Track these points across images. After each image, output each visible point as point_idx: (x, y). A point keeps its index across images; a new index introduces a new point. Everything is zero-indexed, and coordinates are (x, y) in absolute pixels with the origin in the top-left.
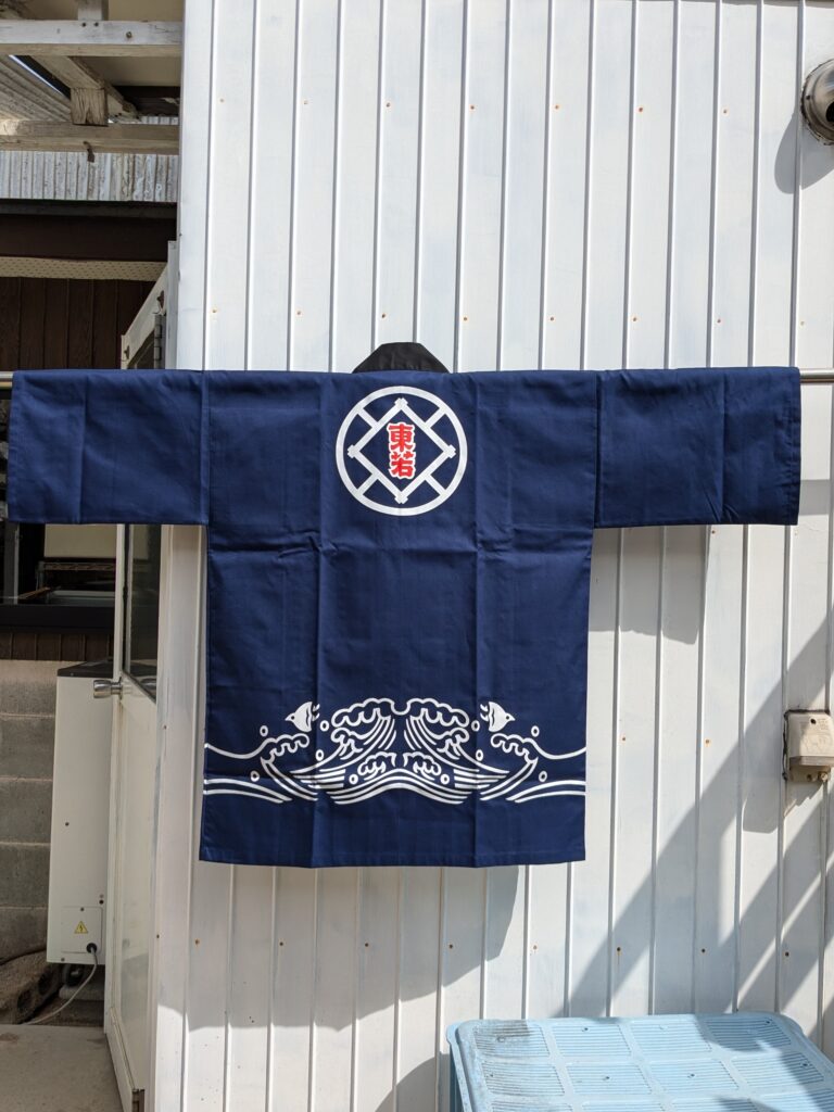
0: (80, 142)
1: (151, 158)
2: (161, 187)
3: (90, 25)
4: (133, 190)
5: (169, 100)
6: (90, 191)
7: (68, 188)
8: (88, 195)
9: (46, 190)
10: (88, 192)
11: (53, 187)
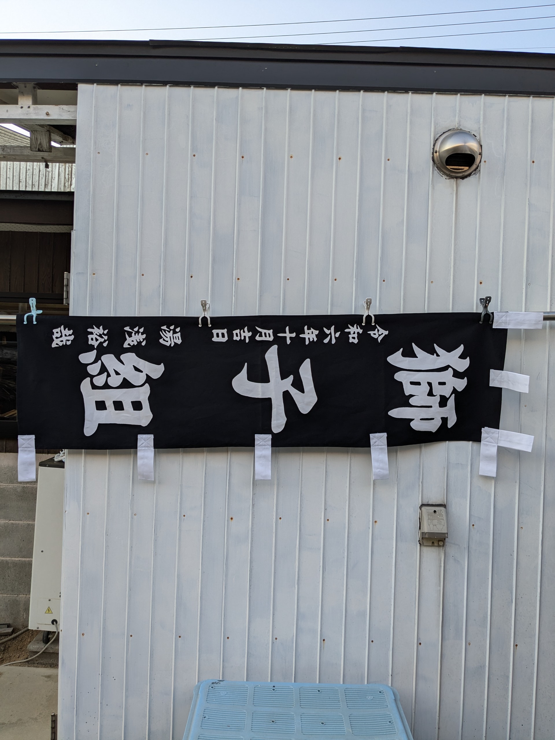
0: (39, 157)
3: (26, 107)
7: (33, 183)
8: (45, 188)
9: (21, 185)
10: (45, 186)
11: (25, 183)
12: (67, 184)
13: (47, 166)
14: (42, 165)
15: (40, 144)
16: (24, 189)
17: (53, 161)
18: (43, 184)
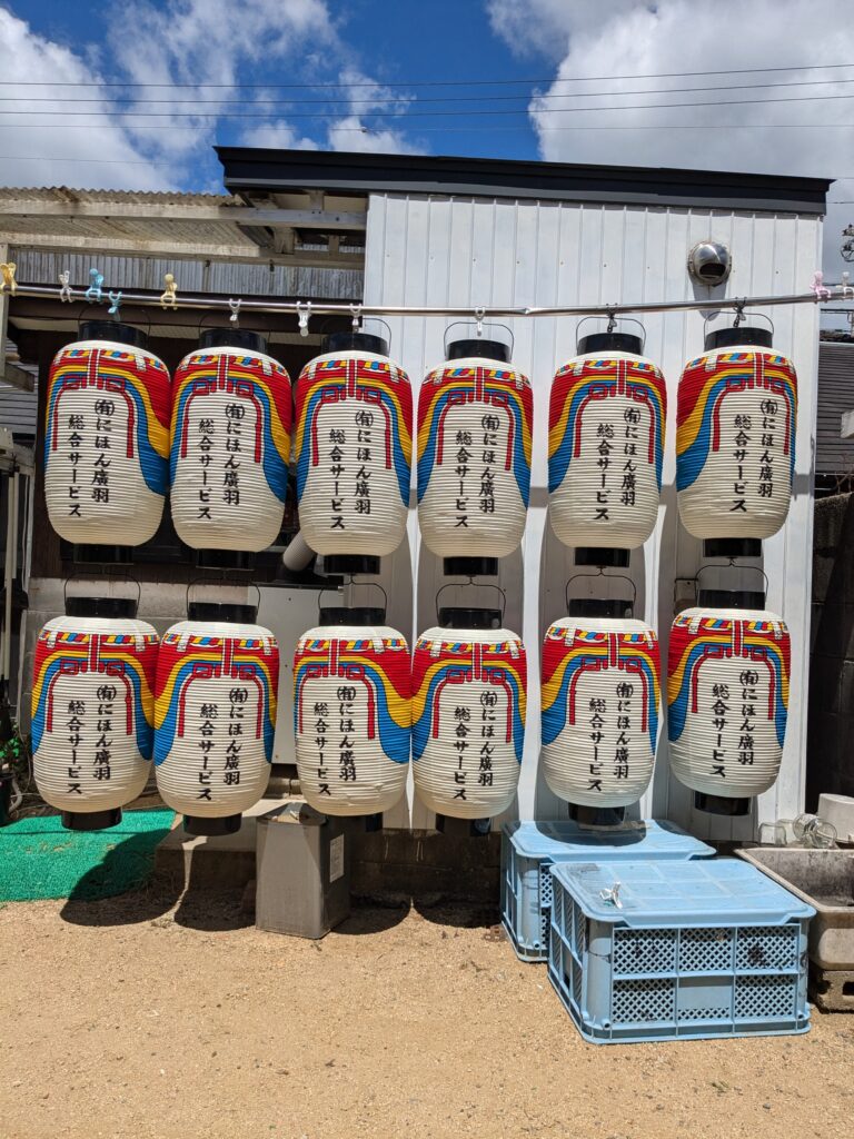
0: (268, 260)
1: (308, 270)
2: (314, 288)
3: (317, 213)
4: (297, 289)
5: (323, 236)
6: (271, 289)
13: (272, 269)
14: (265, 268)
15: (284, 246)
17: (280, 264)
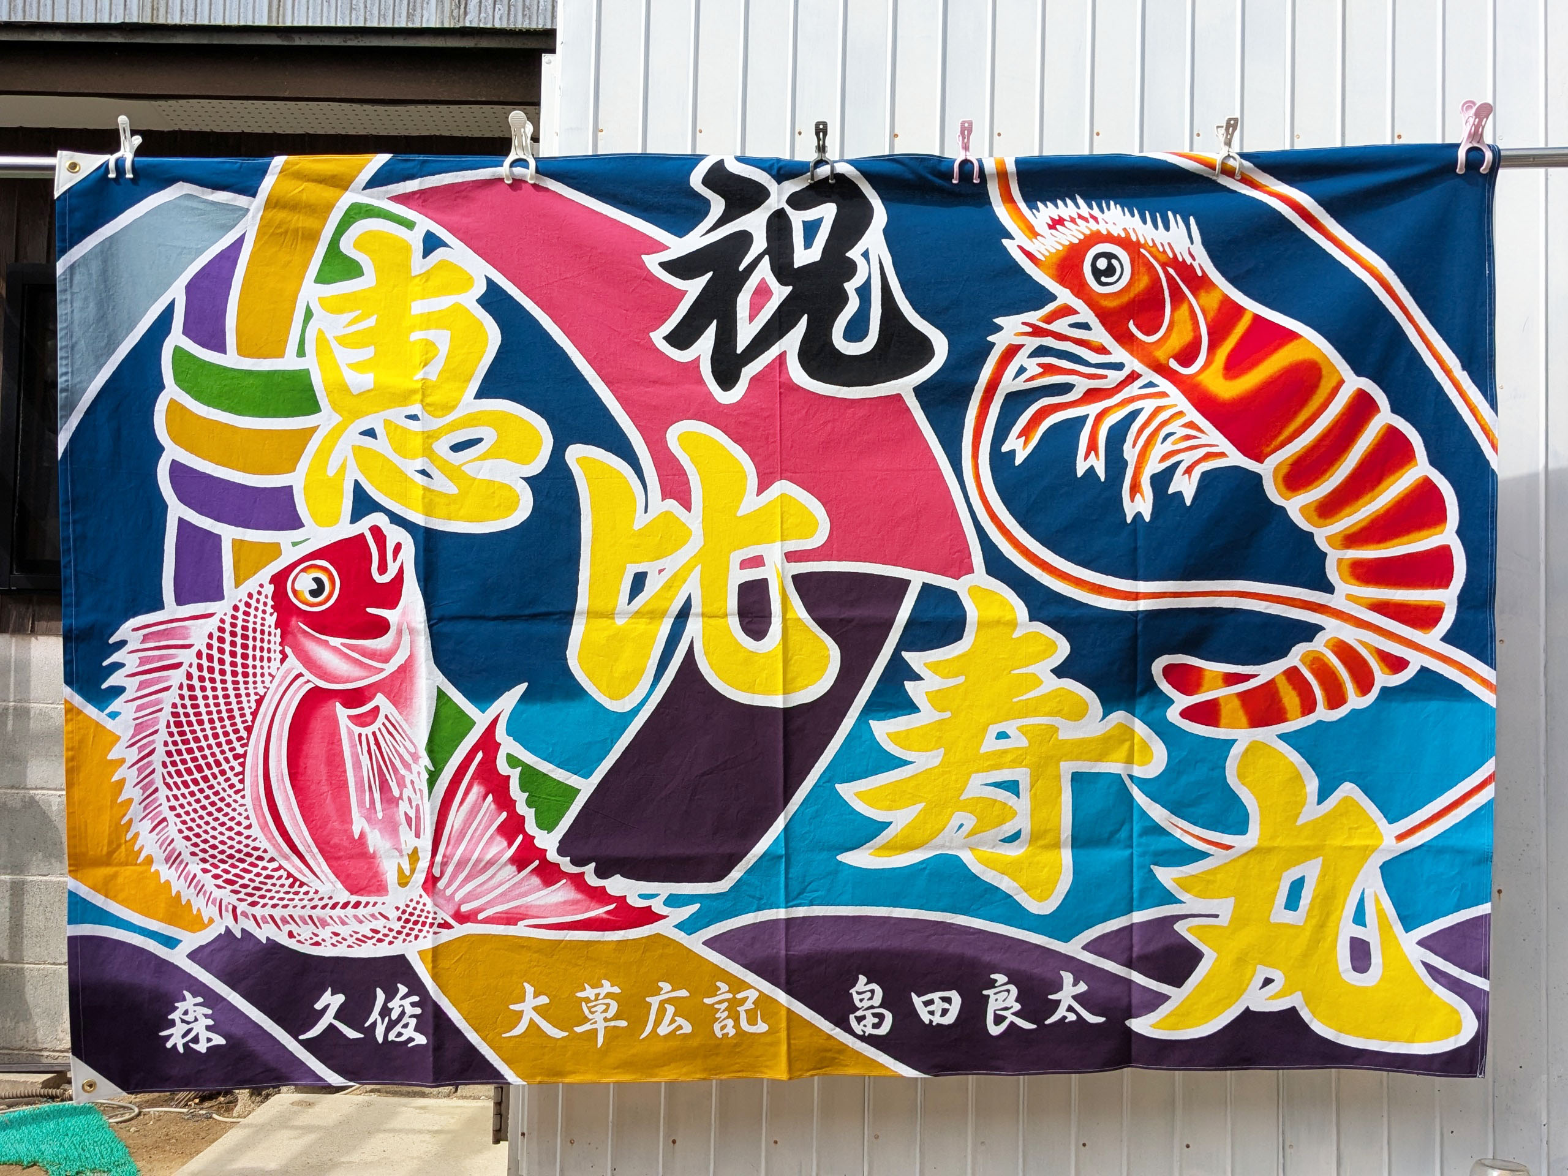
2: (501, 11)
4: (466, 13)
7: (382, 13)
8: (407, 21)
9: (354, 16)
10: (408, 17)
11: (362, 10)
12: (455, 13)
16: (362, 24)
18: (404, 14)
